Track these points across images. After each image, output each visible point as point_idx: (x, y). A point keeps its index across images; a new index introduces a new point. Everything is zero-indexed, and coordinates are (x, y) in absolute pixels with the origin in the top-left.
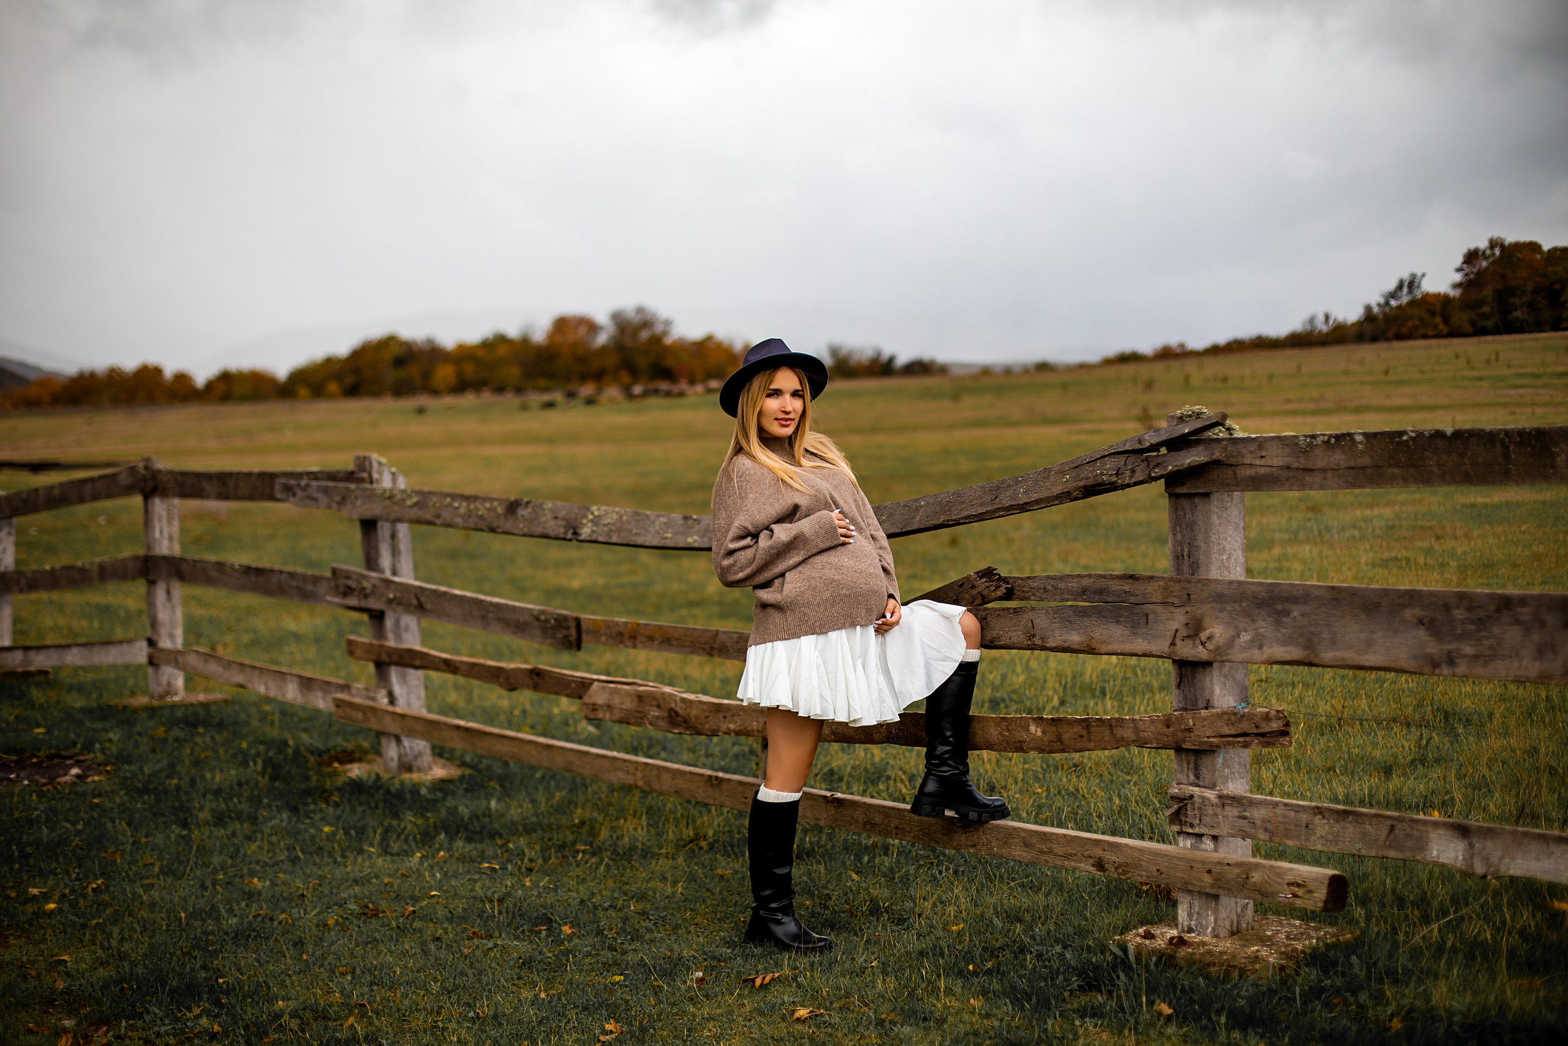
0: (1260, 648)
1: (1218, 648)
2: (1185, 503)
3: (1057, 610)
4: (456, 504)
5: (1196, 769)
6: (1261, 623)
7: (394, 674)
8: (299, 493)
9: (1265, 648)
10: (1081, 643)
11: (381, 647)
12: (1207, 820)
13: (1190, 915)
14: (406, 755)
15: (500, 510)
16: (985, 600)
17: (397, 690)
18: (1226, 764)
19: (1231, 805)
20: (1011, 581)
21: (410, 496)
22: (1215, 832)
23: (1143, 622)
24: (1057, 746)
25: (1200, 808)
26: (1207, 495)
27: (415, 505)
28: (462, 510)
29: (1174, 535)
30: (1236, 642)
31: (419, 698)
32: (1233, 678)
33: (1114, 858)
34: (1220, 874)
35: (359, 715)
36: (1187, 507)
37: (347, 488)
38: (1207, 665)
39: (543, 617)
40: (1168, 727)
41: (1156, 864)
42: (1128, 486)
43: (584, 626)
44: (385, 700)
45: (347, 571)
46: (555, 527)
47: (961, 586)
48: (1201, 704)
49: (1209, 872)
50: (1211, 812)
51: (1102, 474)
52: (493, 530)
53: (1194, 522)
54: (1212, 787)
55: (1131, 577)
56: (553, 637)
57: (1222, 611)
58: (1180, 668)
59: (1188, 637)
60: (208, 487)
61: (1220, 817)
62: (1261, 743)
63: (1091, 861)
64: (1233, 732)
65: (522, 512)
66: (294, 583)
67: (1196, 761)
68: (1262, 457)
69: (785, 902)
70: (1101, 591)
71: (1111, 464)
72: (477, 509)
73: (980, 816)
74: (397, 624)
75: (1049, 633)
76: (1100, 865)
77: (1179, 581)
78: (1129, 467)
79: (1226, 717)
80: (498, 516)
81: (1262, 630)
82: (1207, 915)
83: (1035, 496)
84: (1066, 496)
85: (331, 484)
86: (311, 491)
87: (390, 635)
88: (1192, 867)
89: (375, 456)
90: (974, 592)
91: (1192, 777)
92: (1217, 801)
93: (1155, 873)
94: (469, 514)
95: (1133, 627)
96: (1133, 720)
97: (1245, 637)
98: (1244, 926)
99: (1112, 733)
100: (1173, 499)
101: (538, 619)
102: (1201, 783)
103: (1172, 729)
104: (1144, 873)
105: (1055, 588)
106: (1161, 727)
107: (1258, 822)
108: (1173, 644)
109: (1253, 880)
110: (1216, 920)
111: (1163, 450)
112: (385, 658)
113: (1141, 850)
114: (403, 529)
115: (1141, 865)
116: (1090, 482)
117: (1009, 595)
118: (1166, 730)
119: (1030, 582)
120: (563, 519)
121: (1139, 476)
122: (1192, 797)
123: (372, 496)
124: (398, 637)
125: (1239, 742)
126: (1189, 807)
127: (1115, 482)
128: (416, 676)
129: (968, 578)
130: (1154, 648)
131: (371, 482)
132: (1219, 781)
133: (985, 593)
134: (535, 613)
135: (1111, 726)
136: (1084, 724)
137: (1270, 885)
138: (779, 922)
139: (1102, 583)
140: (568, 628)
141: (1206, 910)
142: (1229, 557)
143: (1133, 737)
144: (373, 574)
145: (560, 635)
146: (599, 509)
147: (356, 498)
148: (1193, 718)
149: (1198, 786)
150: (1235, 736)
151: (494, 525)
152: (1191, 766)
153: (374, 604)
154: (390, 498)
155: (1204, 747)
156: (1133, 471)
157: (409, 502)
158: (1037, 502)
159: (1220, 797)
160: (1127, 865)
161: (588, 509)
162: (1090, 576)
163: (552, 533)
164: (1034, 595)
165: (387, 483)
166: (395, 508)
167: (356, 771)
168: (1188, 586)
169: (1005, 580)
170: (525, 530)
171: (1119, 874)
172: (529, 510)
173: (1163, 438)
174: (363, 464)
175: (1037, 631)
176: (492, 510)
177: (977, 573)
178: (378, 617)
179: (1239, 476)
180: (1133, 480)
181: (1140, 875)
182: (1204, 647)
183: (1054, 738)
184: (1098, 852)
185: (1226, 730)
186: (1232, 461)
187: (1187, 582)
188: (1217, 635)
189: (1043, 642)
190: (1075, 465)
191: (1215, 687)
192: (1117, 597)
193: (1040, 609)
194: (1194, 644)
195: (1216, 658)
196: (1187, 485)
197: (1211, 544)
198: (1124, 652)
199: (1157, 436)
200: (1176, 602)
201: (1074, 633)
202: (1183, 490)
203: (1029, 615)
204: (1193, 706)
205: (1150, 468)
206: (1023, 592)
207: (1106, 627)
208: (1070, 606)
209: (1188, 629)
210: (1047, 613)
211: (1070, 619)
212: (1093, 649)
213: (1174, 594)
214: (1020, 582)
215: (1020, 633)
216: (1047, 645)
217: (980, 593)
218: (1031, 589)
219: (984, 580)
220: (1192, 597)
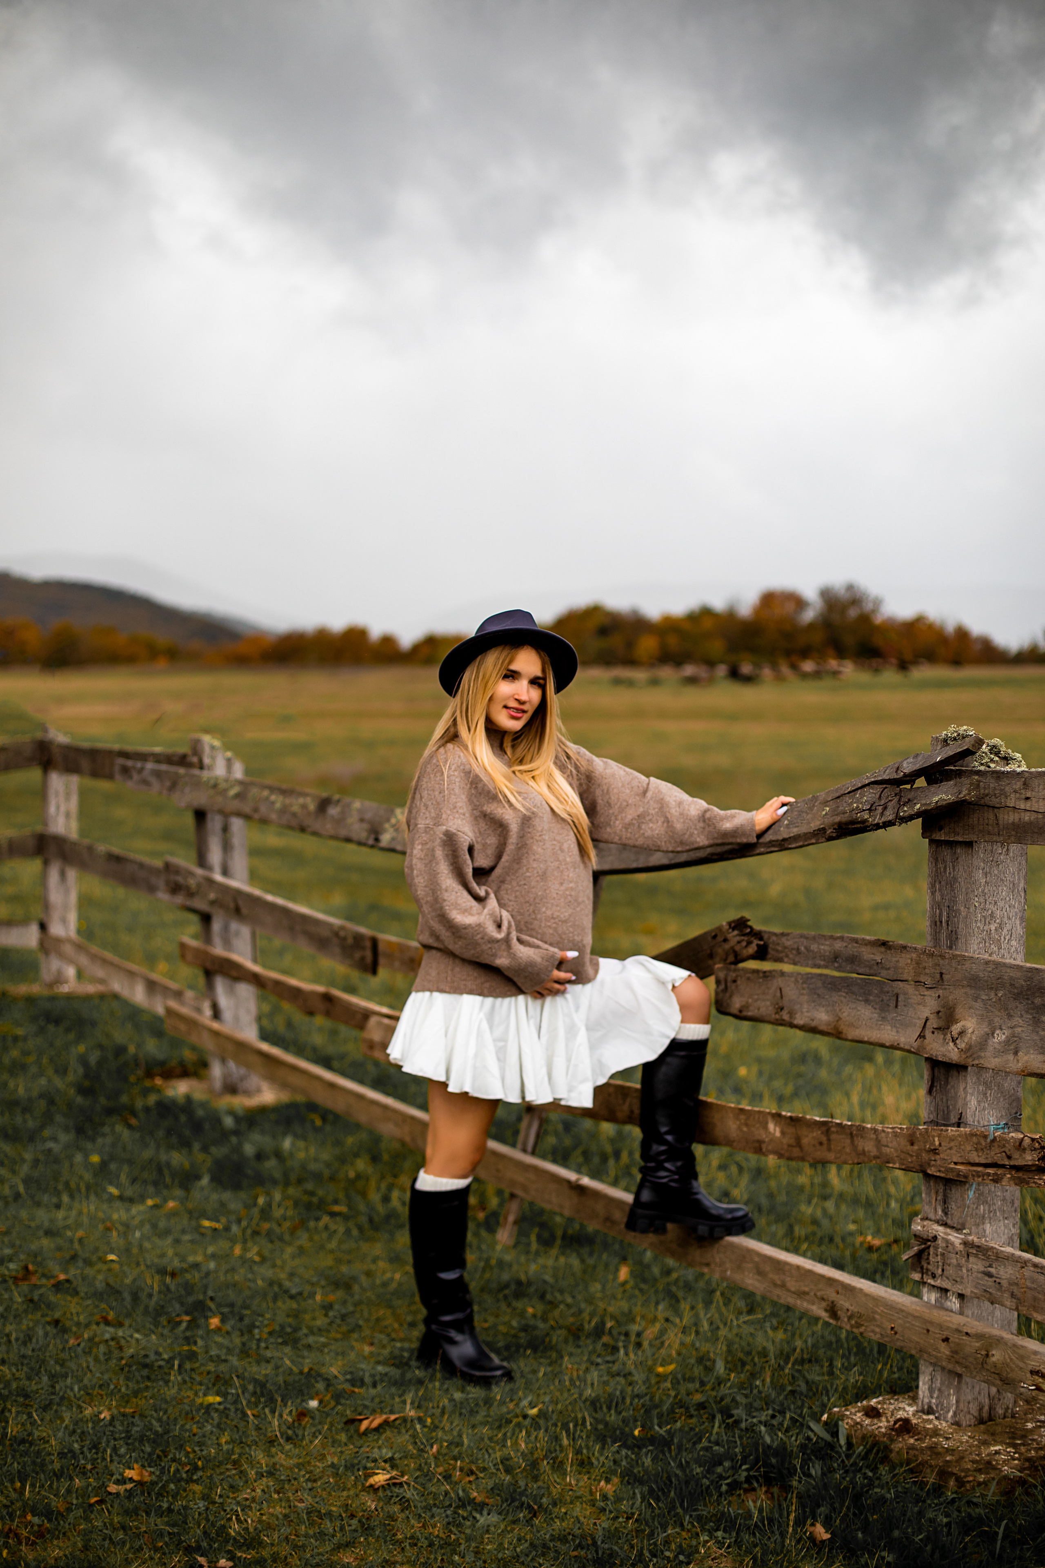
0: (1016, 1053)
1: (969, 1047)
2: (946, 853)
3: (808, 978)
4: (273, 798)
5: (945, 1202)
6: (1017, 1020)
7: (220, 985)
8: (136, 776)
9: (1020, 1054)
10: (828, 1024)
11: (206, 954)
12: (950, 1271)
13: (931, 1390)
14: (230, 1076)
15: (312, 807)
16: (738, 959)
17: (224, 1001)
18: (981, 1198)
19: (976, 1256)
20: (766, 937)
21: (232, 786)
22: (959, 1288)
23: (892, 1004)
24: (796, 1152)
25: (943, 1255)
26: (969, 844)
27: (238, 796)
28: (278, 805)
29: (933, 893)
30: (990, 1042)
32: (999, 1085)
33: (847, 1305)
34: (958, 1344)
35: (183, 1027)
36: (948, 858)
37: (176, 774)
38: (960, 1068)
39: (342, 934)
40: (912, 1144)
41: (891, 1321)
42: (877, 827)
43: (381, 947)
44: (208, 1012)
45: (177, 866)
46: (359, 831)
47: (715, 937)
48: (954, 1120)
49: (946, 1340)
50: (954, 1261)
51: (857, 807)
52: (303, 829)
53: (955, 879)
54: (958, 1230)
55: (884, 944)
56: (351, 957)
57: (976, 999)
58: (933, 1069)
59: (938, 1029)
61: (964, 1270)
62: (1013, 1178)
63: (824, 1304)
64: (983, 1161)
65: (333, 811)
66: (142, 874)
67: (945, 1190)
68: (1027, 798)
69: (459, 1316)
70: (853, 960)
71: (870, 795)
72: (292, 805)
73: (712, 1230)
74: (226, 929)
75: (797, 1007)
76: (833, 1311)
77: (932, 955)
78: (883, 802)
79: (975, 1139)
80: (310, 814)
81: (1020, 1029)
82: (949, 1395)
83: (795, 831)
84: (820, 835)
85: (164, 767)
86: (146, 773)
87: (217, 940)
88: (928, 1331)
89: (207, 739)
90: (727, 946)
91: (940, 1212)
92: (960, 1248)
93: (889, 1331)
94: (284, 810)
95: (882, 1010)
96: (875, 1130)
97: (1000, 1037)
98: (1001, 1412)
99: (852, 1142)
100: (934, 846)
101: (336, 934)
102: (949, 1222)
103: (916, 1147)
104: (877, 1330)
105: (807, 949)
106: (904, 1142)
107: (1005, 1283)
108: (922, 1036)
109: (994, 1359)
110: (958, 1402)
111: (921, 782)
112: (209, 965)
113: (876, 1300)
114: (237, 824)
115: (874, 1319)
116: (844, 818)
117: (762, 954)
118: (909, 1147)
119: (784, 939)
120: (369, 822)
121: (889, 815)
122: (935, 1238)
123: (197, 784)
124: (227, 943)
125: (989, 1174)
126: (932, 1250)
127: (866, 821)
128: (245, 990)
129: (720, 929)
130: (903, 1040)
131: (201, 767)
132: (970, 1221)
133: (737, 948)
134: (335, 928)
135: (851, 1134)
136: (824, 1129)
137: (1012, 1370)
138: (453, 1342)
139: (853, 949)
140: (363, 948)
141: (949, 1387)
142: (1001, 926)
143: (874, 1152)
144: (199, 871)
145: (357, 955)
147: (185, 784)
148: (939, 1136)
149: (945, 1225)
150: (986, 1166)
151: (305, 824)
152: (939, 1198)
153: (200, 904)
154: (215, 786)
155: (950, 1176)
156: (885, 808)
157: (232, 792)
158: (796, 838)
159: (965, 1243)
160: (860, 1316)
161: (392, 811)
162: (842, 938)
163: (355, 836)
164: (787, 956)
165: (220, 770)
166: (220, 799)
167: (180, 1088)
168: (941, 962)
169: (759, 935)
170: (332, 832)
171: (852, 1326)
172: (338, 809)
173: (917, 767)
174: (196, 748)
175: (785, 1003)
176: (304, 807)
177: (729, 924)
178: (206, 919)
179: (1001, 822)
180: (883, 819)
181: (873, 1331)
182: (955, 1044)
183: (792, 1141)
184: (831, 1295)
185: (975, 1157)
186: (994, 801)
187: (942, 957)
188: (970, 1031)
189: (791, 1017)
190: (837, 795)
191: (968, 1098)
192: (870, 967)
193: (791, 975)
194: (945, 1039)
195: (970, 1060)
196: (946, 830)
197: (972, 909)
198: (872, 1040)
199: (914, 763)
200: (929, 982)
201: (822, 1009)
202: (941, 836)
203: (779, 982)
204: (944, 1119)
205: (900, 805)
206: (777, 951)
207: (854, 1006)
208: (820, 975)
209: (939, 1018)
210: (796, 981)
211: (820, 992)
212: (841, 1033)
213: (927, 971)
214: (774, 938)
215: (768, 1003)
216: (796, 1022)
217: (732, 948)
218: (785, 948)
219: (736, 932)
220: (945, 977)
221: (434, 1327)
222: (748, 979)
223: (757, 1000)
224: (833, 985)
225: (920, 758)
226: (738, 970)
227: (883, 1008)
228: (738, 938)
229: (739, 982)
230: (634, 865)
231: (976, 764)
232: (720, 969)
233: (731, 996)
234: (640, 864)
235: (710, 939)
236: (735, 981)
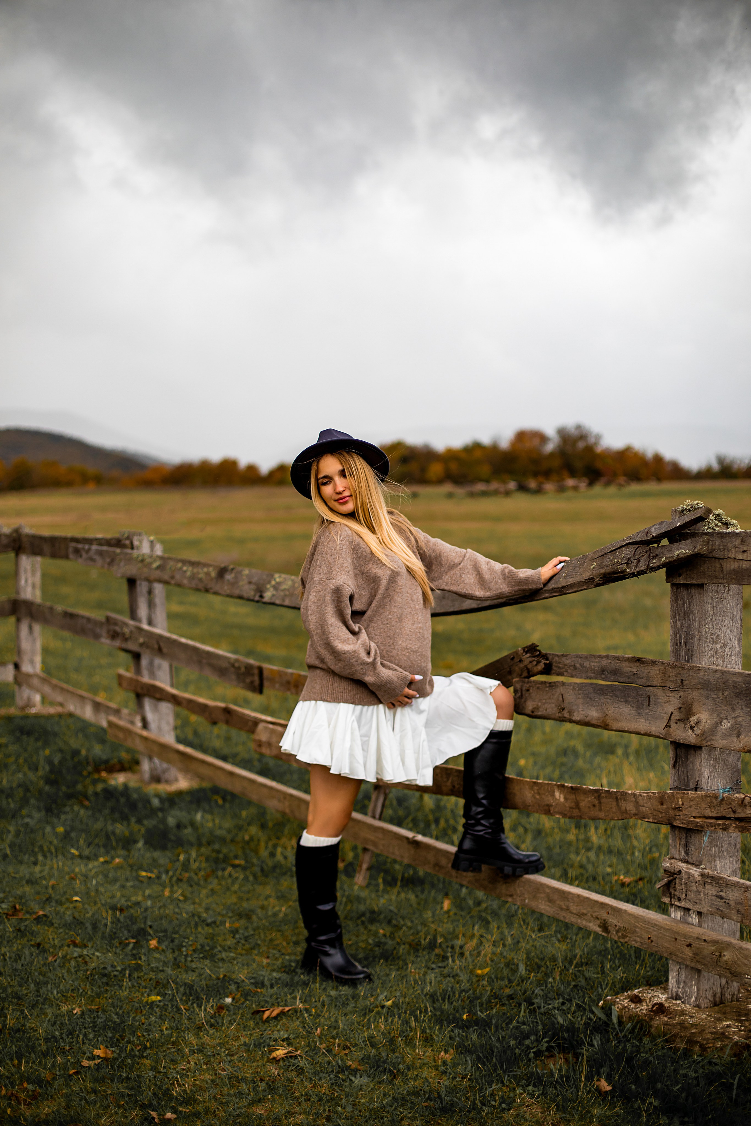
0: (738, 736)
1: (704, 733)
2: (684, 593)
3: (582, 686)
4: (185, 568)
5: (686, 846)
6: (739, 712)
7: (148, 704)
8: (85, 555)
9: (741, 736)
10: (598, 719)
11: (137, 681)
12: (691, 895)
13: (678, 982)
14: (156, 769)
15: (213, 574)
16: (530, 674)
17: (150, 716)
18: (713, 842)
19: (711, 884)
20: (550, 657)
21: (155, 561)
22: (698, 908)
23: (646, 703)
24: (576, 812)
25: (686, 884)
26: (701, 586)
27: (158, 567)
28: (189, 574)
29: (675, 622)
30: (719, 729)
31: (168, 723)
32: (725, 761)
33: (615, 922)
34: (698, 948)
35: (121, 735)
36: (686, 597)
37: (114, 552)
38: (697, 748)
39: (237, 665)
40: (662, 804)
41: (648, 932)
42: (633, 575)
43: (265, 674)
44: (139, 724)
45: (115, 619)
46: (248, 591)
47: (513, 659)
48: (692, 786)
49: (689, 945)
50: (694, 888)
51: (618, 562)
52: (207, 591)
53: (691, 612)
54: (697, 866)
55: (639, 660)
56: (244, 681)
57: (708, 698)
58: (676, 749)
59: (680, 720)
60: (46, 548)
61: (702, 895)
62: (737, 827)
63: (598, 922)
64: (715, 815)
65: (229, 577)
66: (90, 626)
67: (686, 838)
68: (744, 552)
69: (332, 935)
70: (615, 672)
71: (627, 553)
72: (198, 573)
73: (514, 871)
74: (151, 664)
75: (575, 707)
76: (605, 926)
77: (675, 667)
78: (637, 557)
79: (708, 799)
80: (212, 579)
81: (741, 719)
82: (692, 985)
83: (571, 581)
84: (591, 583)
85: (105, 548)
86: (92, 553)
87: (145, 672)
88: (676, 939)
90: (522, 665)
91: (683, 853)
92: (699, 878)
93: (647, 940)
94: (193, 577)
95: (638, 708)
96: (634, 795)
97: (726, 725)
98: (729, 997)
99: (618, 805)
100: (675, 588)
101: (233, 665)
102: (690, 860)
103: (665, 806)
104: (638, 939)
105: (582, 665)
106: (656, 803)
107: (732, 903)
108: (668, 726)
109: (725, 958)
110: (698, 990)
111: (665, 542)
112: (139, 690)
113: (637, 918)
114: (158, 588)
115: (636, 932)
116: (608, 570)
117: (548, 670)
118: (660, 807)
119: (564, 659)
120: (255, 584)
121: (642, 566)
122: (680, 872)
123: (130, 560)
124: (152, 674)
125: (719, 825)
126: (677, 881)
127: (625, 571)
128: (166, 707)
129: (516, 653)
130: (654, 729)
131: (132, 548)
132: (705, 859)
133: (530, 666)
134: (232, 661)
135: (617, 798)
136: (596, 795)
137: (739, 966)
138: (327, 954)
139: (616, 664)
140: (253, 675)
141: (691, 980)
142: (724, 646)
143: (634, 811)
144: (132, 623)
145: (248, 680)
146: (280, 577)
147: (121, 560)
148: (682, 798)
149: (687, 862)
150: (717, 818)
151: (209, 586)
152: (683, 843)
153: (132, 646)
154: (142, 561)
155: (691, 826)
156: (639, 561)
157: (155, 565)
158: (572, 586)
159: (702, 875)
160: (625, 930)
161: (272, 576)
162: (607, 657)
163: (245, 595)
164: (566, 671)
165: (145, 549)
166: (146, 570)
167: (120, 779)
168: (682, 672)
169: (545, 657)
170: (228, 592)
171: (619, 937)
172: (233, 575)
173: (662, 531)
174: (127, 533)
175: (566, 705)
176: (208, 574)
177: (524, 649)
178: (137, 657)
179: (724, 569)
180: (637, 570)
181: (635, 941)
182: (693, 731)
183: (573, 805)
184: (604, 915)
185: (709, 813)
186: (720, 554)
187: (682, 668)
188: (704, 721)
189: (570, 715)
190: (602, 553)
191: (703, 770)
192: (629, 678)
193: (570, 684)
194: (685, 728)
195: (704, 742)
196: (684, 576)
197: (704, 633)
198: (631, 730)
199: (660, 529)
200: (672, 686)
201: (593, 709)
202: (680, 581)
203: (561, 690)
204: (685, 786)
205: (650, 559)
206: (559, 667)
207: (617, 705)
208: (592, 684)
209: (681, 712)
210: (574, 689)
211: (591, 696)
212: (608, 725)
213: (671, 679)
214: (557, 658)
215: (553, 705)
216: (574, 719)
217: (526, 666)
218: (565, 665)
219: (528, 655)
220: (685, 683)
221: (313, 944)
222: (538, 688)
223: (544, 704)
224: (601, 691)
225: (664, 524)
226: (531, 682)
227: (639, 707)
228: (530, 659)
229: (531, 691)
230: (452, 610)
231: (706, 528)
232: (517, 682)
233: (525, 701)
234: (456, 609)
235: (509, 660)
236: (528, 690)
